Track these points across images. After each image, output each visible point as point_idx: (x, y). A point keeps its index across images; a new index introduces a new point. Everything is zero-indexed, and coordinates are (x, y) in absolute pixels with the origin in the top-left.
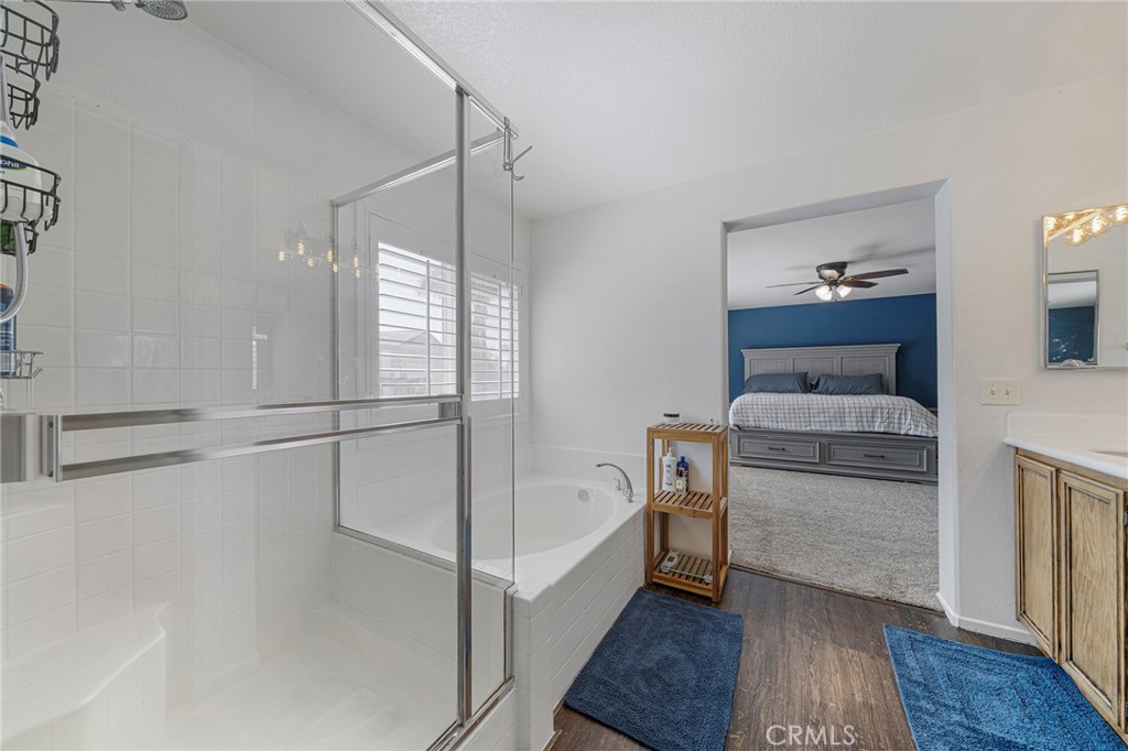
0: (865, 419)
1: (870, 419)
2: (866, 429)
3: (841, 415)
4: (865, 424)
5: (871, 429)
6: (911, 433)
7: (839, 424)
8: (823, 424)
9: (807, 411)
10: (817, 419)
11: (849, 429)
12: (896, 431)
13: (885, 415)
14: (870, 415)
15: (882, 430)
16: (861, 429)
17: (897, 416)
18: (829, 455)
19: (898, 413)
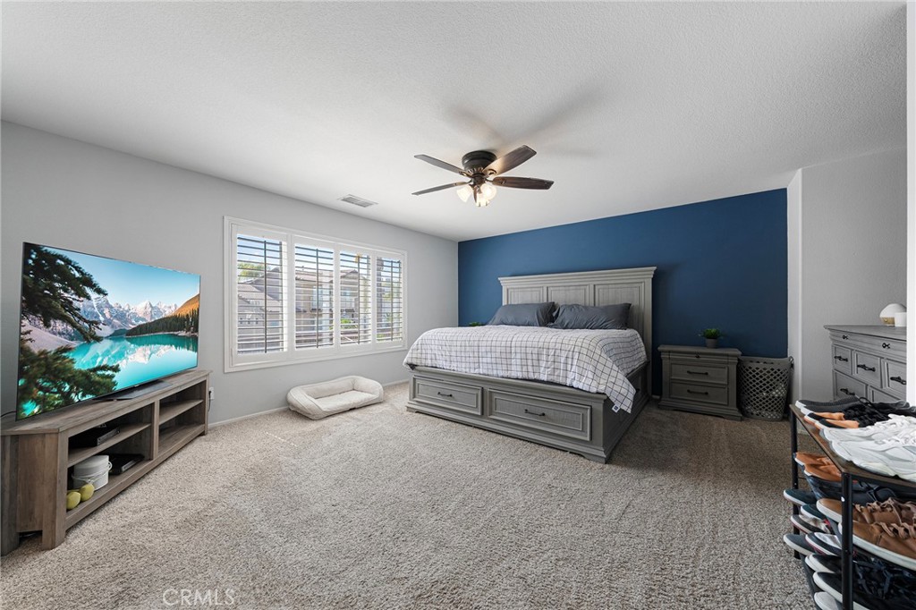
0: (530, 362)
1: (535, 363)
2: (531, 376)
3: (507, 354)
4: (530, 369)
5: (536, 376)
6: (575, 384)
7: (504, 367)
8: (490, 366)
9: (476, 349)
10: (485, 360)
11: (514, 374)
12: (561, 380)
13: (551, 358)
14: (535, 357)
15: (544, 378)
16: (525, 375)
17: (563, 360)
18: (491, 409)
19: (564, 354)
